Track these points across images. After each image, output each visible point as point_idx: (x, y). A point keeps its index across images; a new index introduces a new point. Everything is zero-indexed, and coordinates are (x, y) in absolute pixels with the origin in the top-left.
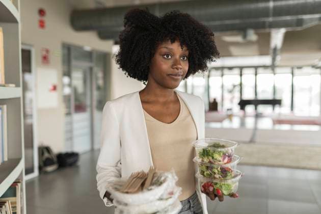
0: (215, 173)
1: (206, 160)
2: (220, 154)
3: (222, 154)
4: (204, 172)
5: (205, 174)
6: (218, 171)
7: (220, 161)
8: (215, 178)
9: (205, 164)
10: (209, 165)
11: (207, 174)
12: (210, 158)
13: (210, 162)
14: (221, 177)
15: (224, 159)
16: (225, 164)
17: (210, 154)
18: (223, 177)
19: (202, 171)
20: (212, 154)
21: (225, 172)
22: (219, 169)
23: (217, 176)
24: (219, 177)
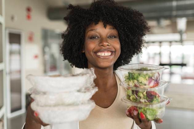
0: (140, 98)
1: (131, 84)
2: (145, 77)
3: (147, 77)
4: (130, 96)
5: (131, 98)
6: (144, 95)
7: (145, 85)
8: (140, 102)
9: (131, 88)
10: (134, 89)
11: (133, 98)
12: (136, 81)
13: (135, 86)
14: (147, 101)
15: (150, 83)
16: (151, 87)
17: (135, 77)
18: (149, 102)
19: (128, 95)
20: (137, 77)
21: (151, 97)
22: (145, 93)
23: (143, 100)
24: (145, 102)
